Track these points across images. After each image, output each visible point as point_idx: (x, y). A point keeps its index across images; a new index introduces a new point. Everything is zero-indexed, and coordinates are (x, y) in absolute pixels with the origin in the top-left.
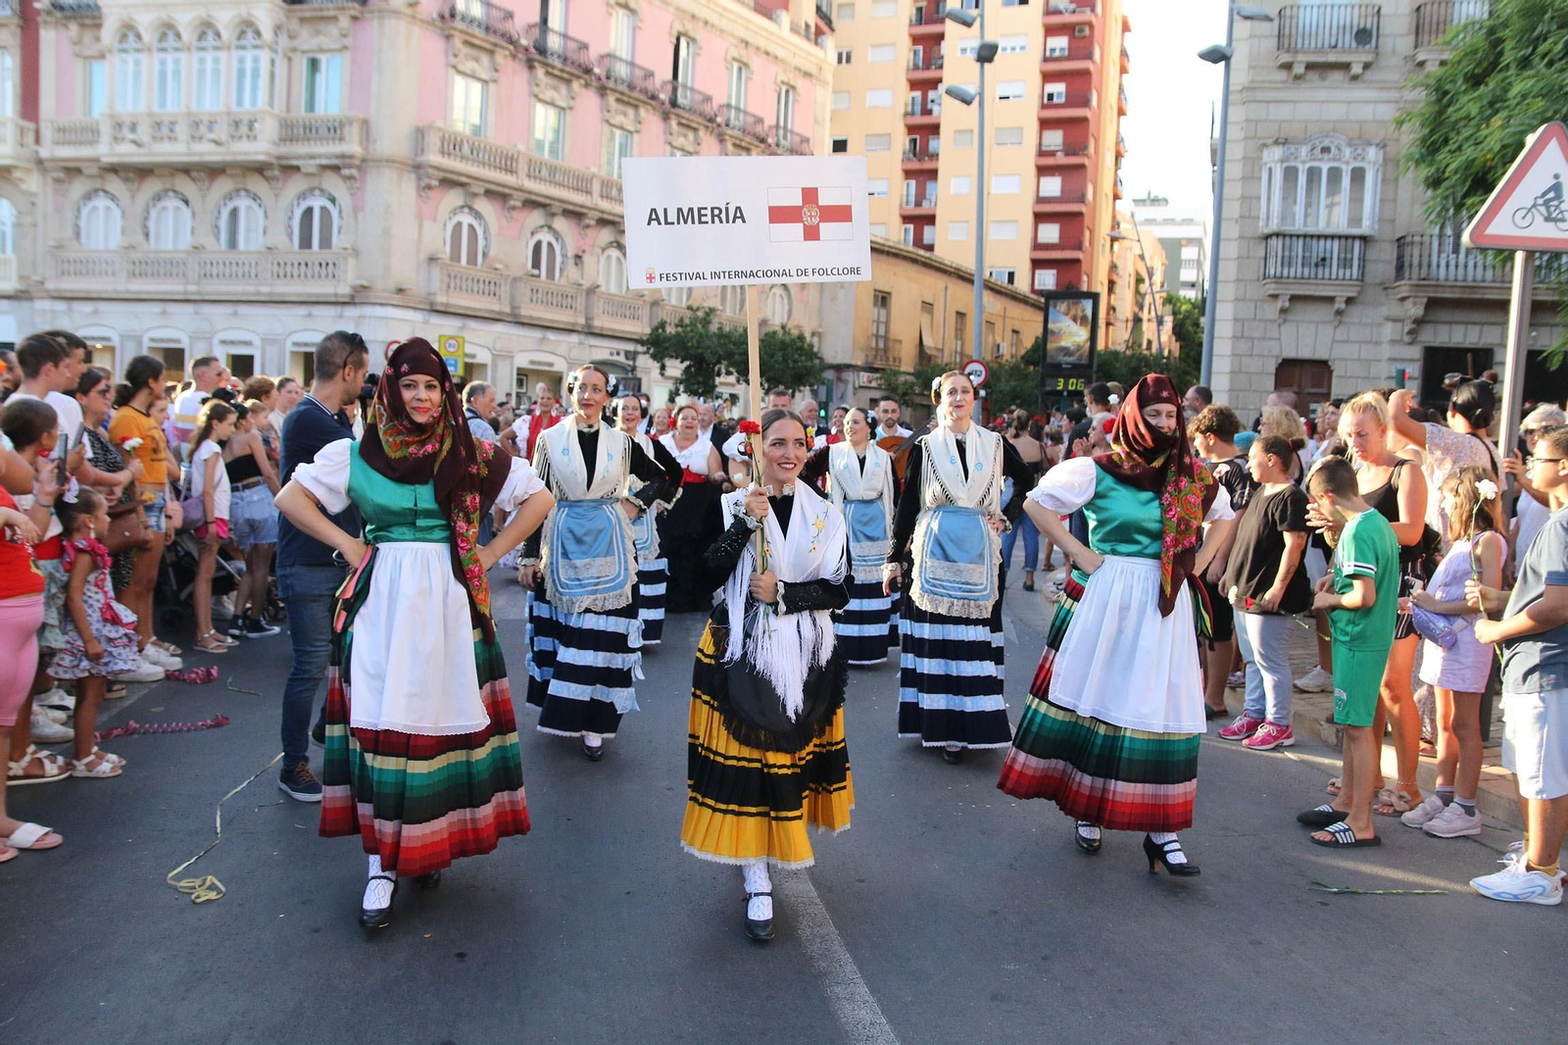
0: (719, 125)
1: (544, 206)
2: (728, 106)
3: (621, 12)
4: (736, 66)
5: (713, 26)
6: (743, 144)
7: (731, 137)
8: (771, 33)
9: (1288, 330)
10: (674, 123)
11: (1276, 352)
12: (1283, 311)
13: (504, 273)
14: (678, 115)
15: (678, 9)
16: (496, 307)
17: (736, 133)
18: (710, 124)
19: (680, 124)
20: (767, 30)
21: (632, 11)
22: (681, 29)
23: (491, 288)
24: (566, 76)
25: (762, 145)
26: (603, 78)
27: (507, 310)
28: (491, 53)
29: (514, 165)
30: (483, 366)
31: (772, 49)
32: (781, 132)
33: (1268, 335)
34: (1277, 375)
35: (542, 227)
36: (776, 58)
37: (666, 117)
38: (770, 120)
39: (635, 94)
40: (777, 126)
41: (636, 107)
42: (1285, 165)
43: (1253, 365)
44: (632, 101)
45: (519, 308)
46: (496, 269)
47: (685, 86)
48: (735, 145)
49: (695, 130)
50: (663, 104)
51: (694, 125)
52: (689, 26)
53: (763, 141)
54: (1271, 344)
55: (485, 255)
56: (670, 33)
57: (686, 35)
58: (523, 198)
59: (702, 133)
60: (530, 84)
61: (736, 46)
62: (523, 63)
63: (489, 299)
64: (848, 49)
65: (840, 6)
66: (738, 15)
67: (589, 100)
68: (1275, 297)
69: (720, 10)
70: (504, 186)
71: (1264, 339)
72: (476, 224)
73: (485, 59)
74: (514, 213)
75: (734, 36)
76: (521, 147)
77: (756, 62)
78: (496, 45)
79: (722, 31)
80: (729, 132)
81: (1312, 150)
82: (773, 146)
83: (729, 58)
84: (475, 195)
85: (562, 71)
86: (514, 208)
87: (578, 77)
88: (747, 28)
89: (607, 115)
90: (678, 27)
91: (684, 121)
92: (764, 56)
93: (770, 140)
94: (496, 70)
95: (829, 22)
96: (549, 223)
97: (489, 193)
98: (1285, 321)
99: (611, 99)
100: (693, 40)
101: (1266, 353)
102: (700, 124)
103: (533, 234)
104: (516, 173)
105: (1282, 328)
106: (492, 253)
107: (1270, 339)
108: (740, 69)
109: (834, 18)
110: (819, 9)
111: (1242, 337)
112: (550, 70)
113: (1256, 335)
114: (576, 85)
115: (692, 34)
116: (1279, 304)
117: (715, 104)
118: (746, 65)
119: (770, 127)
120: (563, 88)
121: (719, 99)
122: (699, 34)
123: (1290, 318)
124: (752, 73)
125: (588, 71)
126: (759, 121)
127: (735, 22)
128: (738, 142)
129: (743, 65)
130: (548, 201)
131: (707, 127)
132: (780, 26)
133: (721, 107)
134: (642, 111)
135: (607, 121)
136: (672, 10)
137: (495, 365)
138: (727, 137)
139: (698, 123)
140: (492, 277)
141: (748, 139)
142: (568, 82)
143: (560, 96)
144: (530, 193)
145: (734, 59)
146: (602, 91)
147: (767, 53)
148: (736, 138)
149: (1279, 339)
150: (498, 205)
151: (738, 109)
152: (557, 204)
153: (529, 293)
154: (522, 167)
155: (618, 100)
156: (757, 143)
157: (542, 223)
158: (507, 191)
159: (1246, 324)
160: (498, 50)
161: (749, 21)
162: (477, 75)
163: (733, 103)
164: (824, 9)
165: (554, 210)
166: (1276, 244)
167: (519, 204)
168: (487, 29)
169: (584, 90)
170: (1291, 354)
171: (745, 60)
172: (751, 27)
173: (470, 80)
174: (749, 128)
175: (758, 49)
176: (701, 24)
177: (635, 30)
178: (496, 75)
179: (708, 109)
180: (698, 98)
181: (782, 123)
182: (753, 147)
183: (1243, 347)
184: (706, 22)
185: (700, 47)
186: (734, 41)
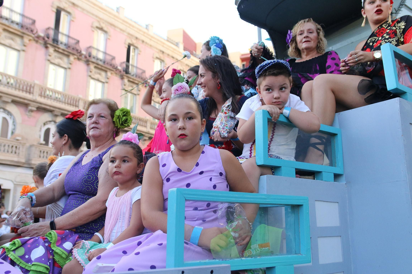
1: (51, 111)
3: (100, 32)
4: (158, 61)
5: (146, 43)
8: (175, 50)
10: (126, 80)
13: (22, 142)
14: (128, 77)
15: (129, 34)
16: (16, 159)
19: (129, 81)
20: (172, 48)
21: (106, 32)
22: (131, 42)
23: (14, 149)
24: (66, 53)
26: (88, 56)
27: (23, 160)
28: (22, 37)
29: (32, 89)
30: (9, 190)
35: (50, 121)
37: (122, 78)
39: (106, 66)
41: (106, 71)
44: (103, 68)
45: (31, 160)
46: (18, 140)
47: (133, 66)
49: (137, 84)
50: (120, 72)
51: (136, 82)
52: (134, 42)
55: (13, 133)
56: (125, 43)
57: (133, 45)
58: (37, 106)
59: (140, 86)
60: (46, 55)
61: (158, 53)
62: (42, 45)
63: (11, 155)
67: (80, 66)
69: (150, 38)
70: (24, 99)
72: (8, 117)
73: (18, 40)
74: (33, 114)
75: (157, 49)
76: (37, 82)
78: (24, 33)
79: (151, 46)
83: (155, 57)
84: (6, 102)
85: (63, 50)
86: (32, 111)
87: (73, 54)
88: (163, 46)
89: (90, 74)
90: (129, 41)
91: (131, 80)
92: (172, 58)
94: (25, 46)
96: (54, 119)
97: (14, 102)
99: (92, 66)
100: (137, 47)
103: (44, 124)
104: (33, 93)
106: (17, 132)
108: (160, 63)
112: (57, 49)
114: (72, 58)
115: (136, 45)
120: (65, 59)
121: (149, 73)
122: (139, 45)
124: (166, 65)
125: (80, 53)
127: (157, 43)
130: (52, 109)
132: (178, 47)
134: (109, 74)
135: (90, 76)
136: (126, 34)
137: (15, 190)
139: (138, 81)
140: (15, 144)
142: (68, 56)
143: (64, 61)
144: (41, 103)
145: (157, 58)
146: (88, 62)
150: (22, 109)
152: (57, 110)
153: (38, 153)
154: (36, 91)
155: (95, 67)
157: (50, 119)
158: (26, 101)
160: (25, 36)
162: (13, 47)
165: (56, 113)
167: (35, 109)
168: (22, 27)
169: (78, 62)
171: (162, 58)
173: (9, 49)
175: (168, 55)
176: (141, 42)
177: (107, 40)
178: (24, 48)
179: (144, 76)
180: (140, 71)
184: (143, 41)
185: (140, 51)
186: (157, 51)
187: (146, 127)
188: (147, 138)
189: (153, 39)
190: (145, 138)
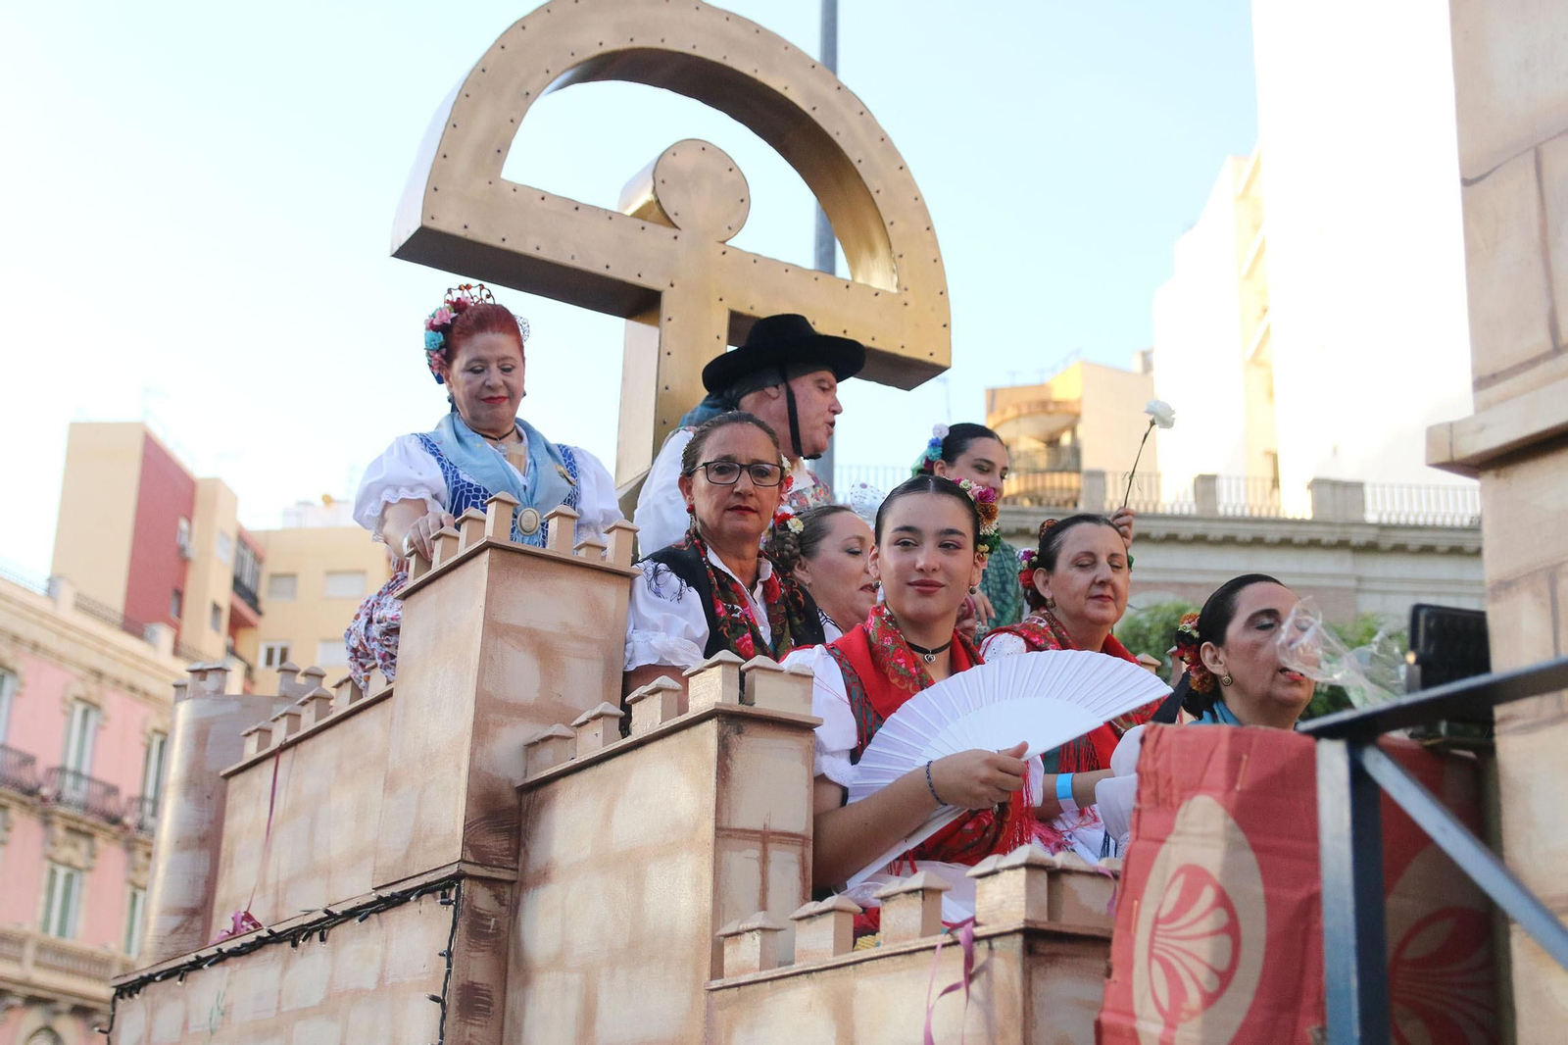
0: (44, 800)
2: (62, 770)
4: (79, 708)
5: (46, 650)
6: (83, 827)
7: (64, 816)
8: (141, 659)
17: (71, 811)
18: (28, 799)
25: (115, 829)
31: (141, 681)
32: (148, 807)
36: (146, 694)
38: (130, 788)
40: (142, 799)
48: (69, 829)
53: (115, 820)
59: (15, 812)
61: (82, 679)
64: (284, 644)
65: (274, 577)
66: (87, 634)
75: (79, 665)
77: (114, 702)
79: (61, 658)
80: (61, 809)
82: (134, 830)
83: (70, 697)
88: (102, 653)
92: (127, 693)
93: (128, 820)
95: (252, 600)
102: (10, 798)
108: (86, 713)
109: (262, 594)
110: (237, 584)
117: (40, 768)
118: (97, 707)
119: (131, 800)
121: (47, 759)
124: (106, 718)
126: (112, 790)
128: (73, 824)
129: (91, 706)
131: (23, 803)
132: (155, 646)
133: (51, 771)
138: (56, 818)
141: (91, 819)
145: (78, 699)
147: (132, 688)
148: (72, 819)
151: (78, 775)
156: (104, 825)
161: (104, 642)
163: (71, 764)
164: (247, 581)
171: (95, 699)
172: (109, 651)
174: (96, 803)
175: (118, 682)
176: (27, 649)
179: (28, 777)
180: (13, 759)
181: (150, 793)
182: (97, 831)
184: (35, 646)
185: (22, 684)
186: (80, 672)
187: (18, 960)
188: (18, 1002)
189: (69, 633)
190: (12, 1001)
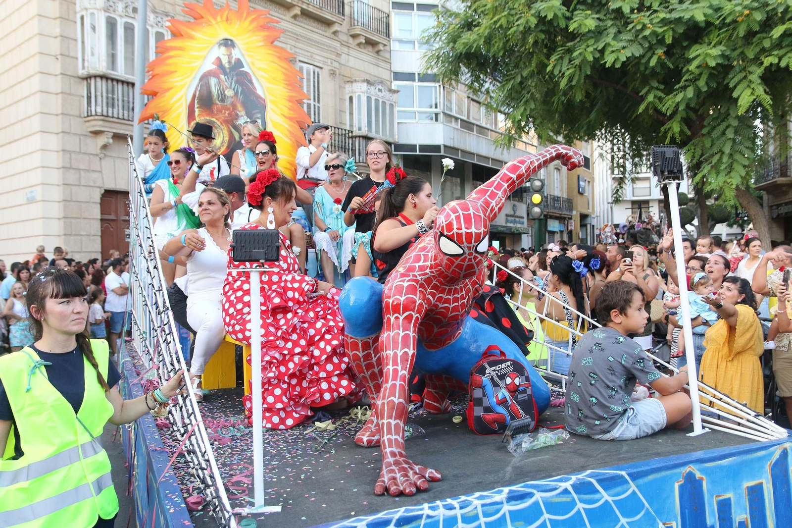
9: (107, 164)
11: (99, 184)
12: (105, 147)
33: (92, 169)
34: (101, 204)
42: (107, 14)
43: (82, 194)
54: (95, 175)
68: (97, 133)
71: (88, 170)
81: (126, 7)
98: (105, 155)
101: (92, 184)
105: (102, 161)
107: (93, 171)
111: (70, 168)
113: (82, 167)
116: (102, 140)
123: (108, 153)
149: (100, 172)
159: (73, 156)
166: (101, 85)
170: (111, 186)
183: (72, 177)
